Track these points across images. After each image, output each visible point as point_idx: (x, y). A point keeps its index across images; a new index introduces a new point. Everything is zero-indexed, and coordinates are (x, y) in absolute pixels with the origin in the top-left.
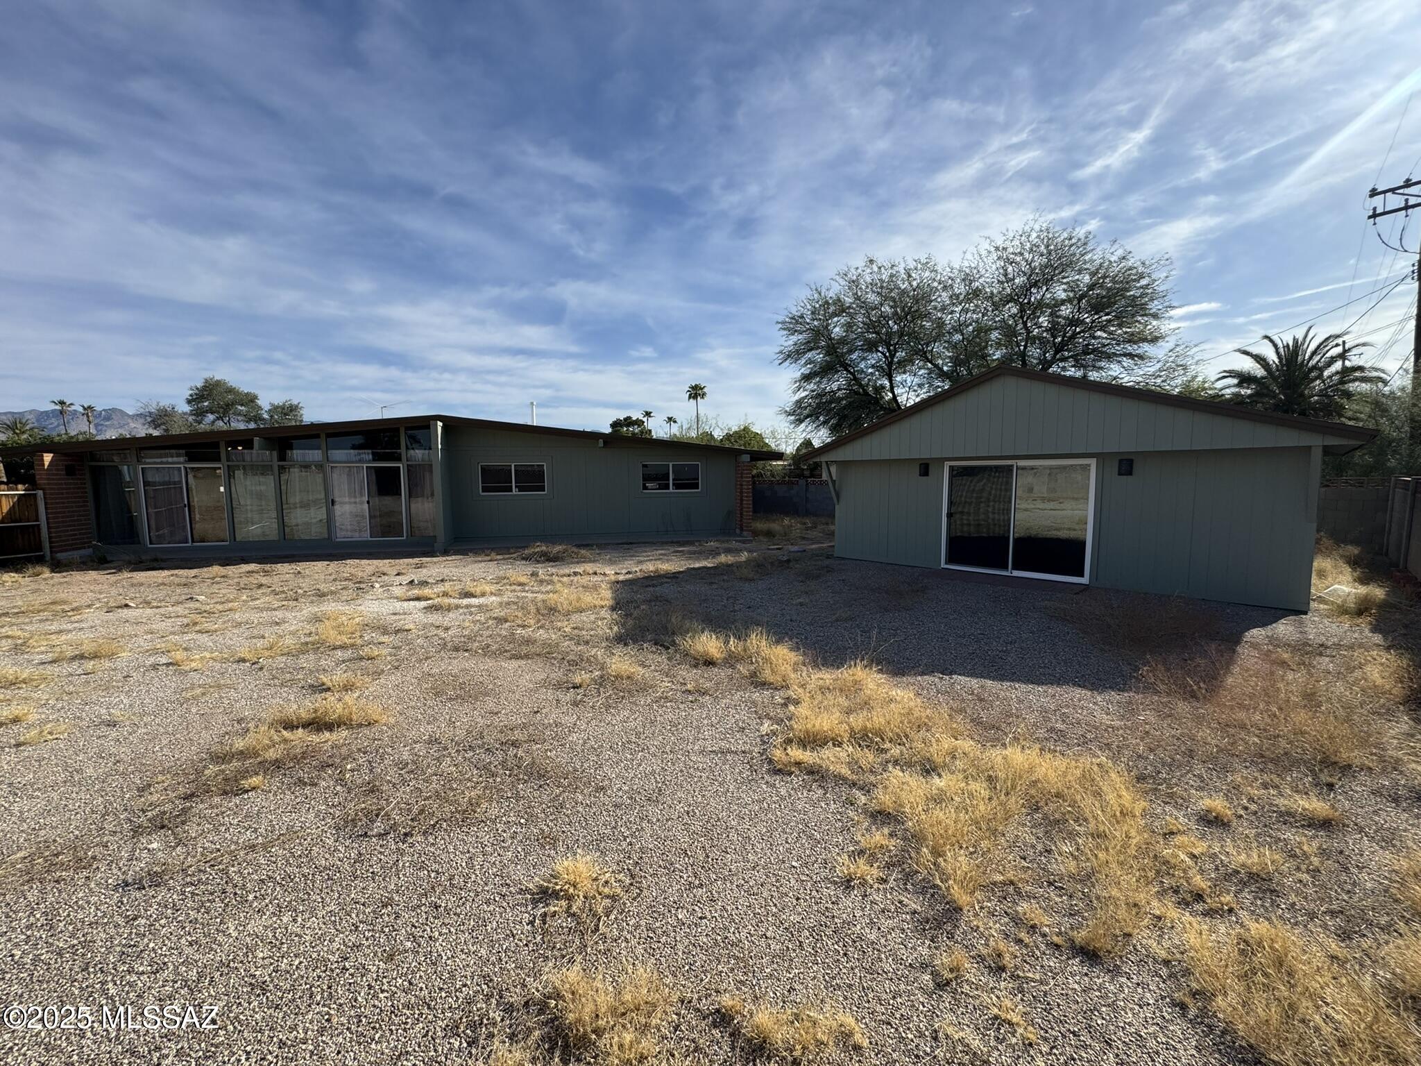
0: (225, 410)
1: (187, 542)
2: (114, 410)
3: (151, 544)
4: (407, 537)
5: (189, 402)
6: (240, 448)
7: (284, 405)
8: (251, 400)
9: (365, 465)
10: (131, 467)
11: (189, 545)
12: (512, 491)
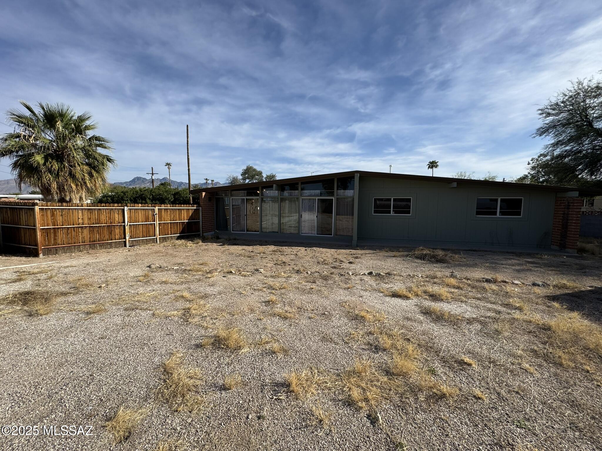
0: (252, 177)
1: (245, 231)
2: (217, 182)
3: (233, 231)
4: (334, 235)
5: (242, 175)
6: (264, 190)
7: (270, 175)
8: (260, 173)
9: (317, 198)
10: (228, 198)
11: (245, 232)
12: (390, 213)
